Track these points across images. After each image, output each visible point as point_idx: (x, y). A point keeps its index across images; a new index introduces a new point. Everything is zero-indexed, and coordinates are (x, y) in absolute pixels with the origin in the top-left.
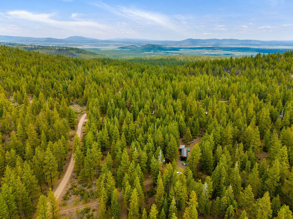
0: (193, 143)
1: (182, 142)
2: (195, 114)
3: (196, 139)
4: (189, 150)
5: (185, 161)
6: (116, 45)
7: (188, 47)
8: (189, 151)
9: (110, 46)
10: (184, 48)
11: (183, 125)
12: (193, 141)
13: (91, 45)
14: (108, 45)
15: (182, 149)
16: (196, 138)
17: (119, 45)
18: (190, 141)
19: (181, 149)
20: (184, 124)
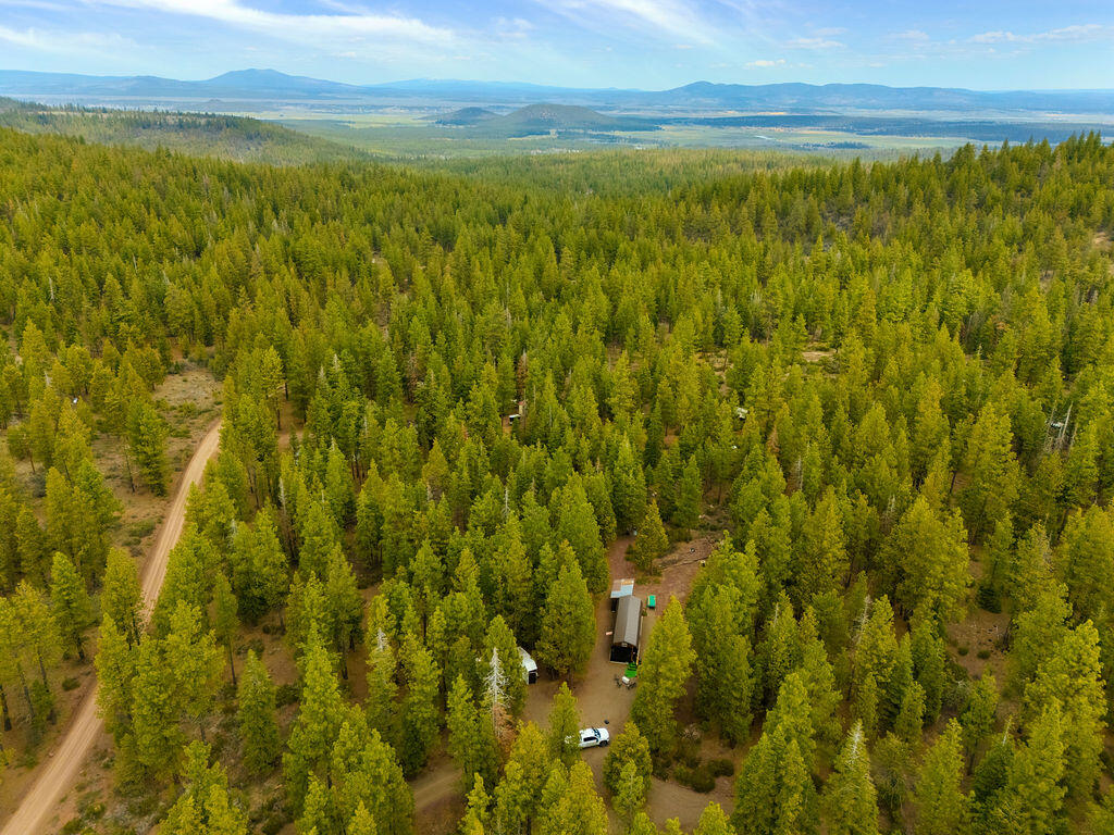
0: (674, 562)
1: (628, 560)
2: (690, 424)
3: (690, 546)
4: (652, 600)
5: (630, 662)
6: (411, 108)
7: (694, 116)
8: (652, 608)
9: (388, 110)
10: (678, 121)
11: (631, 481)
12: (675, 556)
13: (312, 107)
14: (381, 107)
15: (620, 603)
16: (687, 540)
17: (423, 108)
18: (662, 553)
19: (618, 599)
20: (635, 480)
